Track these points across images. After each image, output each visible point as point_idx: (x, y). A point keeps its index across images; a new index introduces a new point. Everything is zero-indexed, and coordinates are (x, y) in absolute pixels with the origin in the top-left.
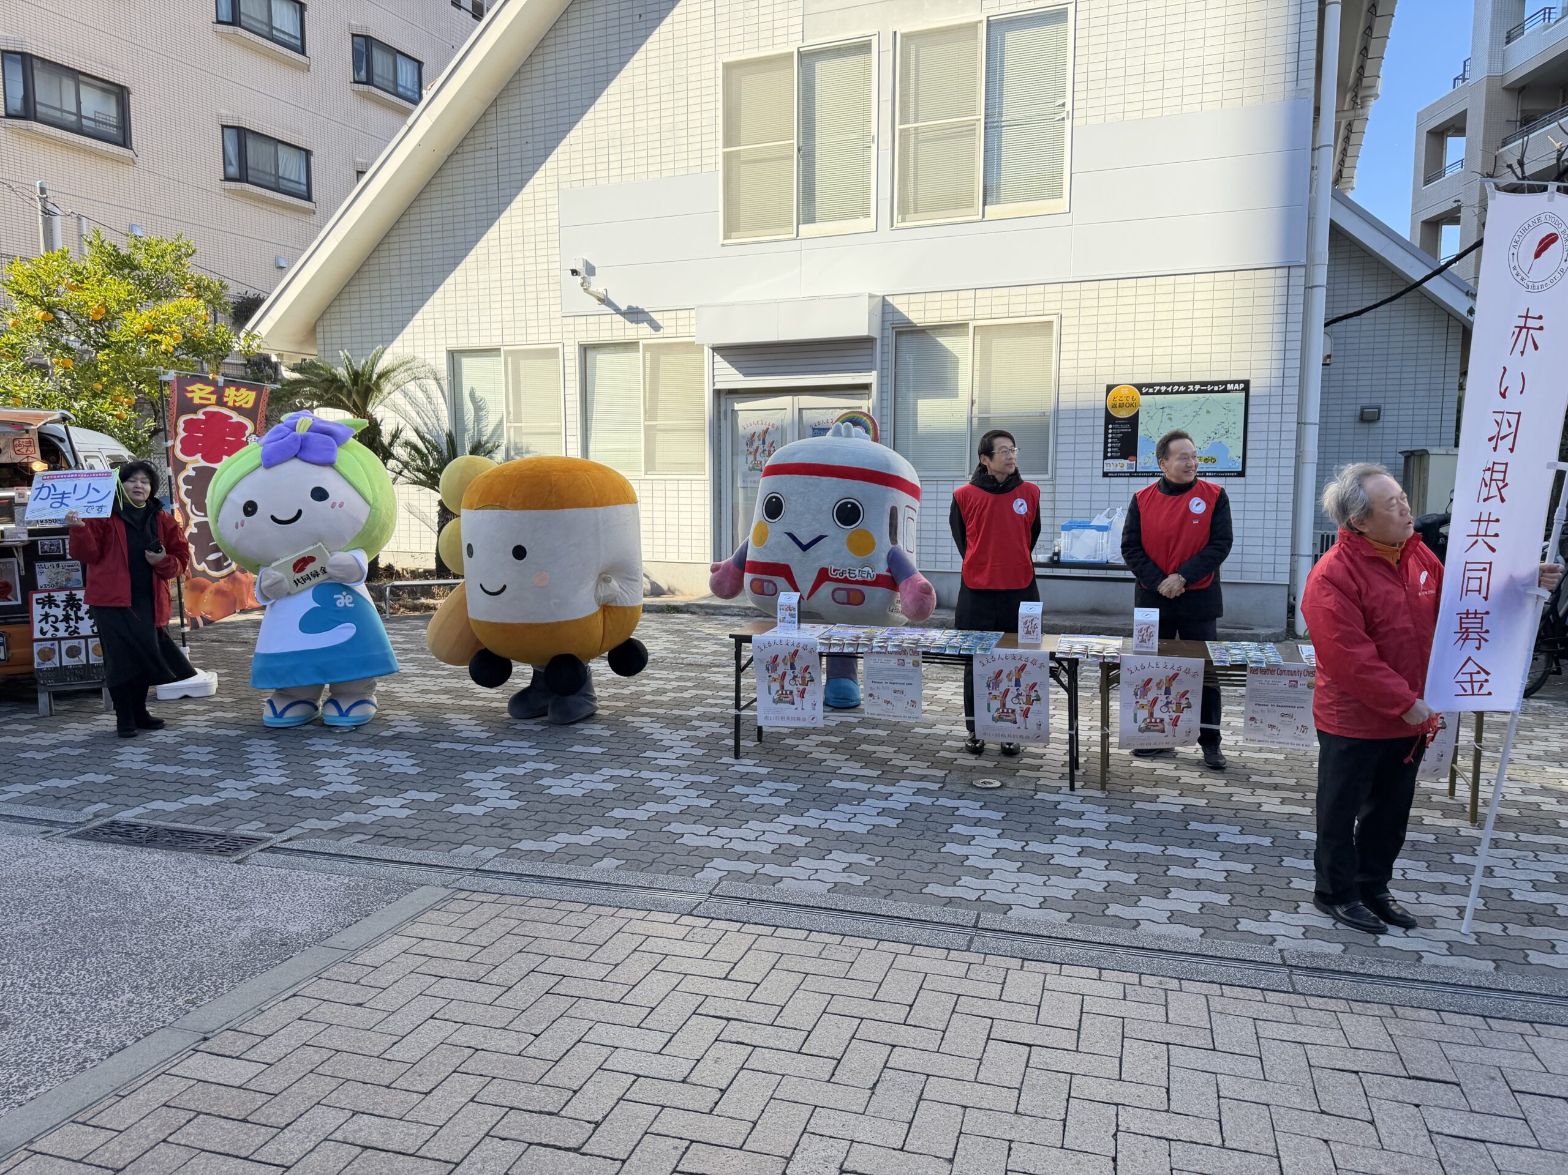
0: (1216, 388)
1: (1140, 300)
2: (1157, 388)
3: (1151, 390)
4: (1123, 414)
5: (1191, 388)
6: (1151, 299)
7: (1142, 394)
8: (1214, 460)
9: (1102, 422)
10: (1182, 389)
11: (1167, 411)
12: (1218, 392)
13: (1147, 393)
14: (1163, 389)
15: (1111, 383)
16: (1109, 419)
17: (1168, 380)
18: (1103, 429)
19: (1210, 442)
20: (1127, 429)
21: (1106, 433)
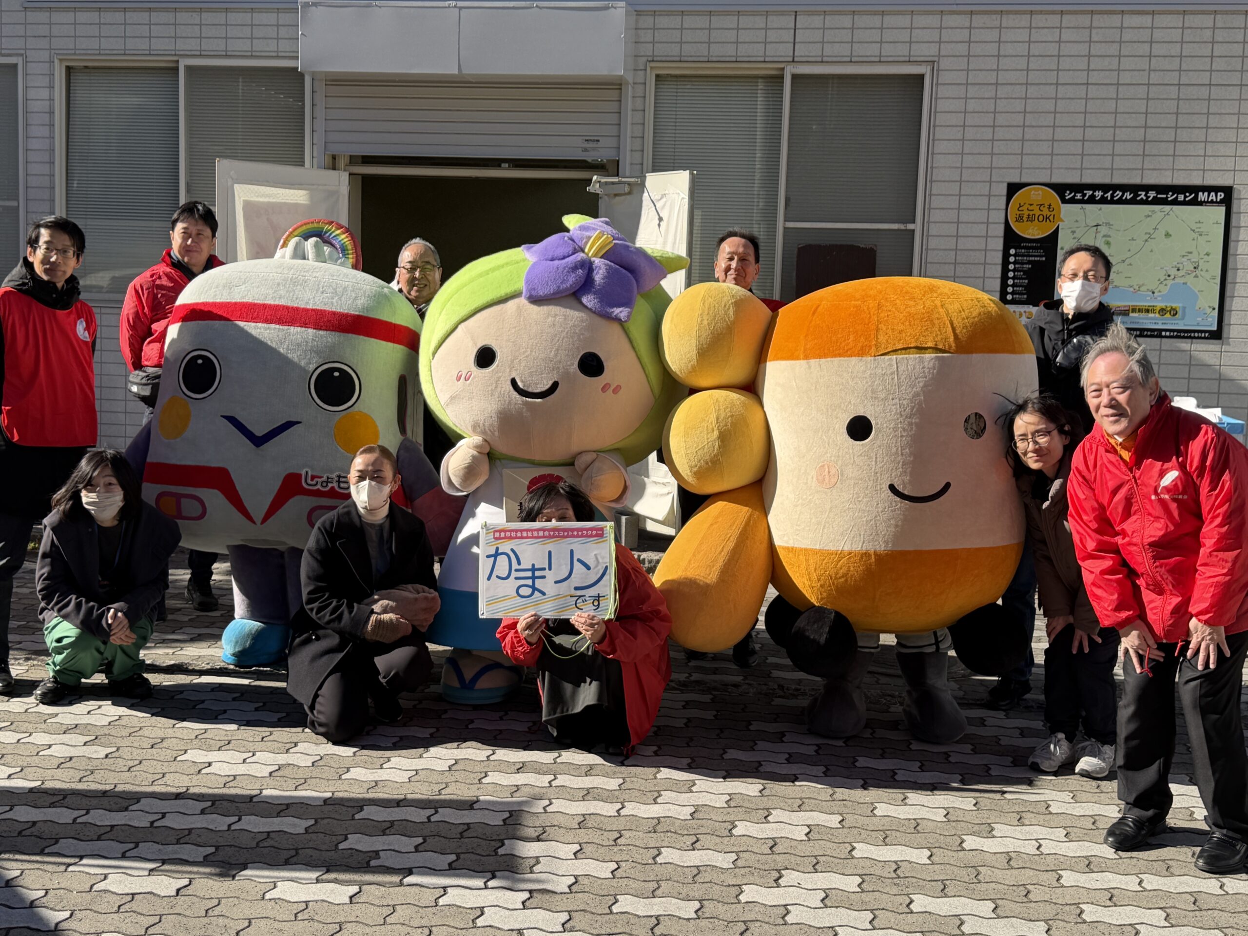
0: (1181, 198)
1: (1066, 49)
2: (1089, 193)
3: (1079, 196)
4: (1032, 232)
5: (1142, 195)
6: (1083, 49)
7: (1064, 201)
8: (1174, 312)
9: (998, 244)
10: (1128, 196)
11: (1103, 230)
12: (1184, 203)
13: (1073, 201)
14: (1099, 194)
15: (1016, 180)
16: (1011, 238)
17: (1107, 180)
18: (1000, 255)
19: (1170, 282)
20: (1038, 257)
21: (1005, 263)
